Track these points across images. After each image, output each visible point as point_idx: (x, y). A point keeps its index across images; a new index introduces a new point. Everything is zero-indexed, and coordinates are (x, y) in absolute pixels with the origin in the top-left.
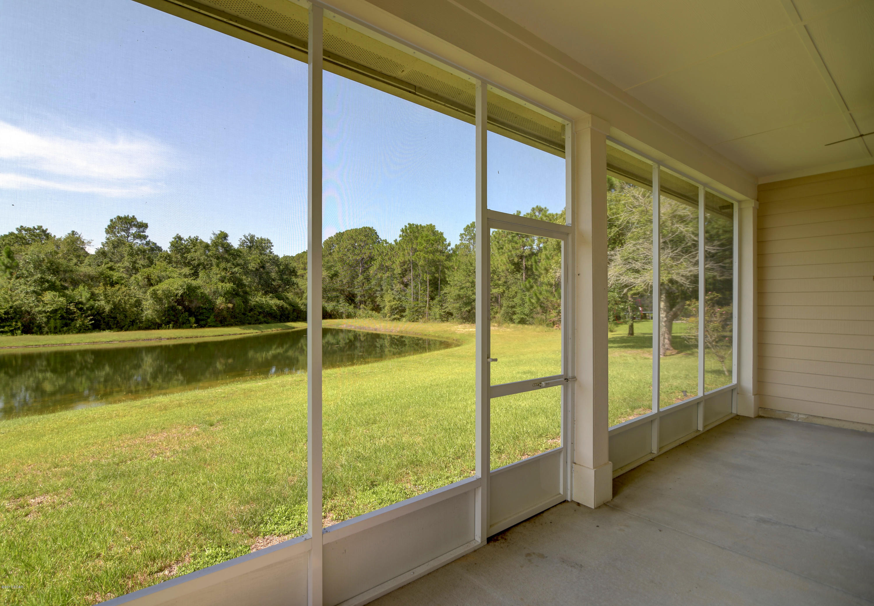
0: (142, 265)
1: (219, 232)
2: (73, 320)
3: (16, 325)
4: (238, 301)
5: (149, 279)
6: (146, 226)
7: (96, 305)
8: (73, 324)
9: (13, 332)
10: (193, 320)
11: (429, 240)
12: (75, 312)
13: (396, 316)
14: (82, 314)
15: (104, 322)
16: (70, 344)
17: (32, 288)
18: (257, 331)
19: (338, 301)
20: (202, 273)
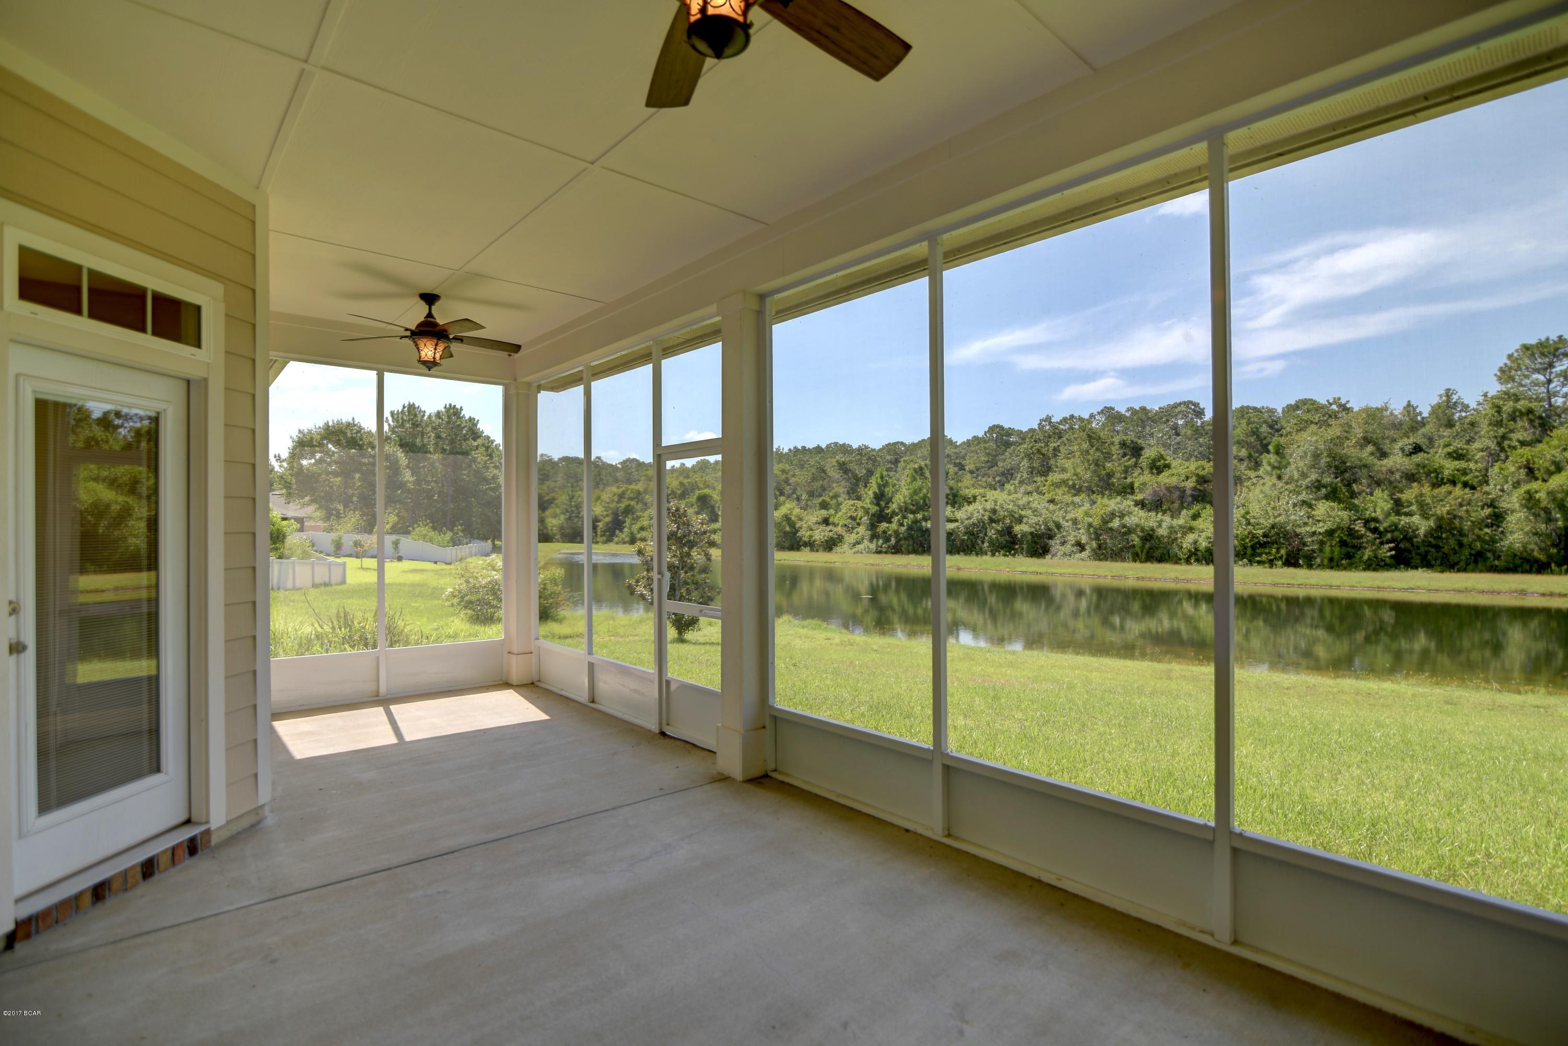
2: (1359, 548)
3: (1277, 553)
7: (1402, 523)
8: (1358, 555)
9: (1271, 563)
12: (1362, 535)
14: (1375, 538)
15: (1419, 554)
17: (1303, 497)
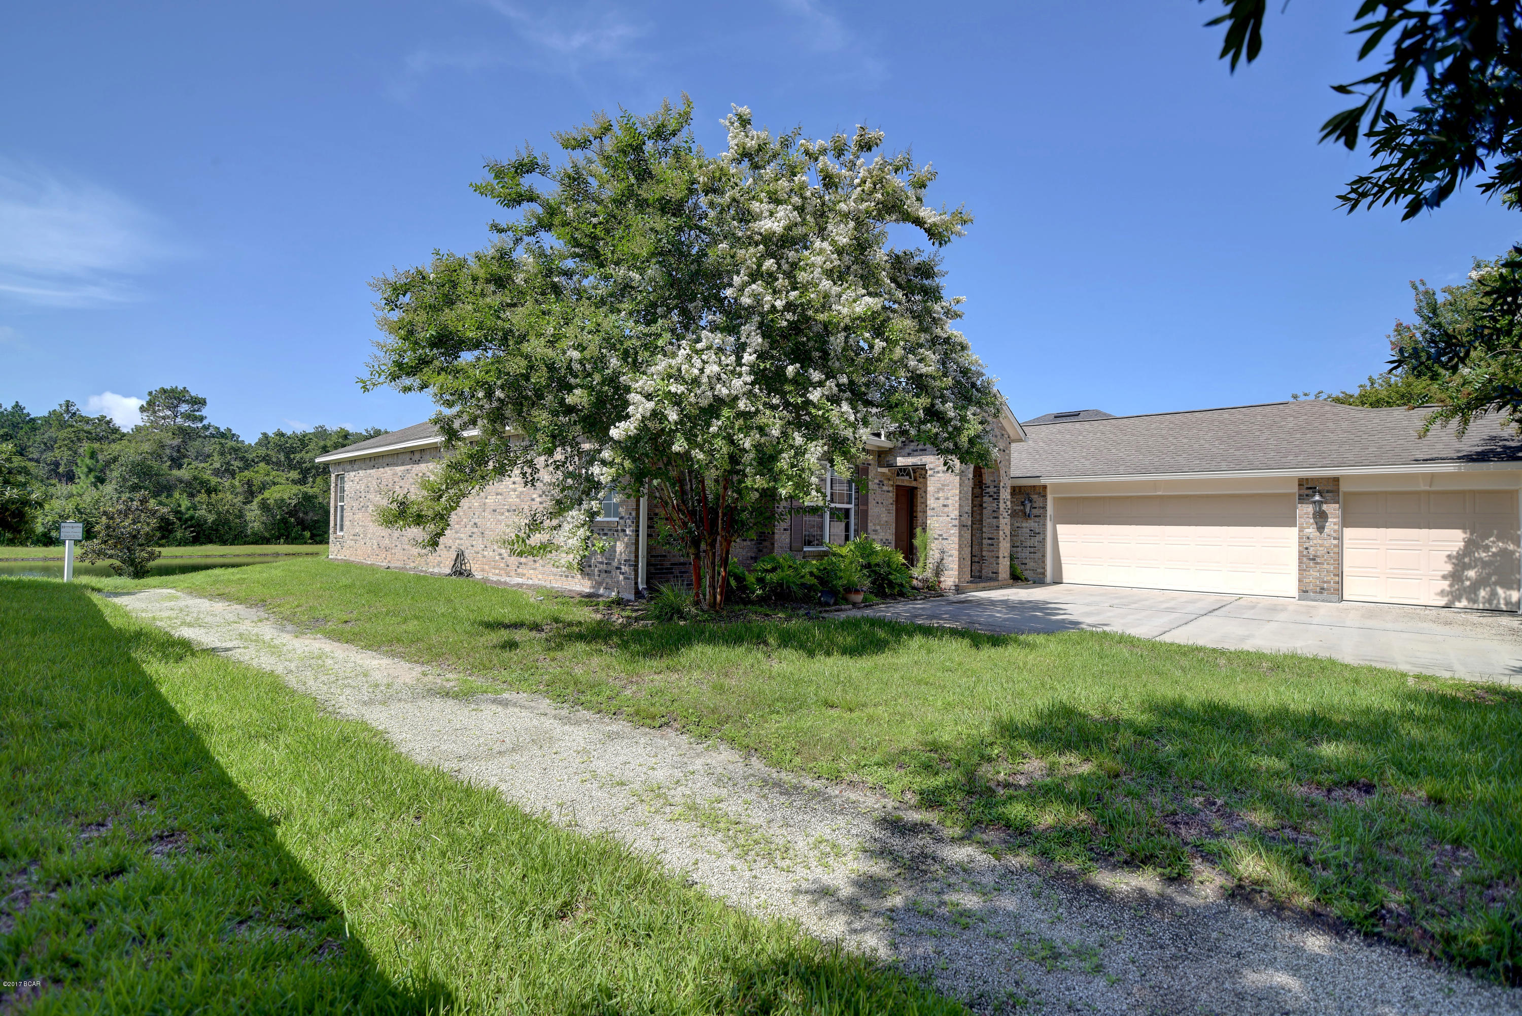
5: (249, 483)
6: (203, 402)
10: (307, 534)
20: (319, 479)
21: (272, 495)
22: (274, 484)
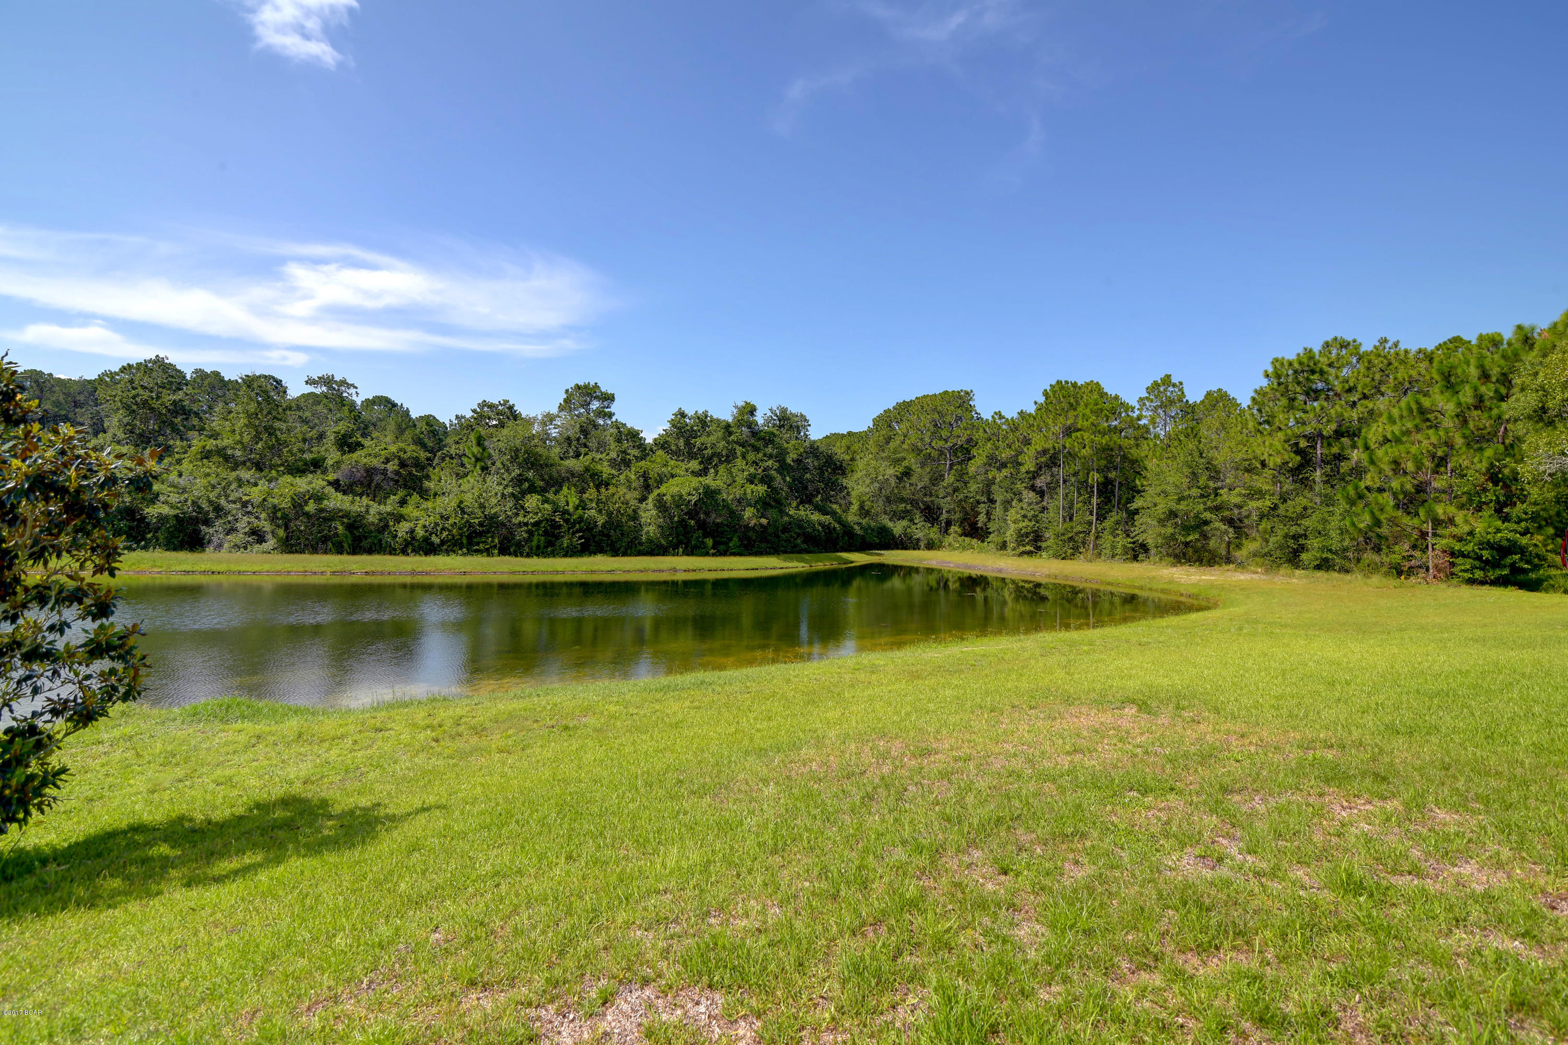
0: (634, 456)
1: (743, 404)
2: (558, 537)
3: (492, 541)
4: (773, 513)
5: (645, 476)
6: (610, 398)
8: (558, 543)
9: (488, 552)
10: (709, 542)
11: (1101, 410)
12: (561, 525)
13: (1028, 548)
14: (569, 529)
15: (594, 542)
16: (563, 572)
17: (510, 490)
18: (803, 564)
19: (911, 520)
20: (722, 469)
21: (670, 489)
22: (673, 476)
